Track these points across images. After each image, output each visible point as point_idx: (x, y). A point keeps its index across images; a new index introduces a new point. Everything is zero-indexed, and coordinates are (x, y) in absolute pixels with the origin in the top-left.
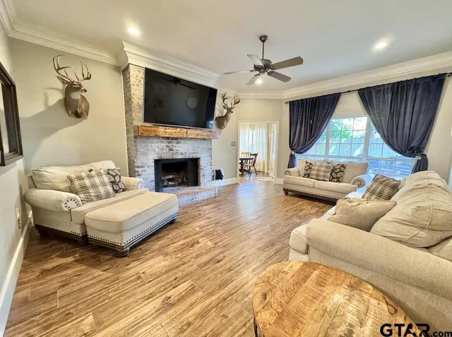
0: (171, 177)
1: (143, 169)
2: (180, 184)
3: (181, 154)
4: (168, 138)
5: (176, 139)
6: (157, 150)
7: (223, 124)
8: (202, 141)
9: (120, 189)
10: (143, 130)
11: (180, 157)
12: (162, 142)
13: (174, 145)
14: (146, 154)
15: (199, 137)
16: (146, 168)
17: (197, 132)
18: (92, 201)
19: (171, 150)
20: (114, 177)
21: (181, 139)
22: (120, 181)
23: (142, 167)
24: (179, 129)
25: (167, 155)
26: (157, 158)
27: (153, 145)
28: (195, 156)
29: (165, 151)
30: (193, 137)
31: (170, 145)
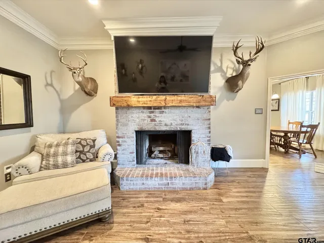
0: (161, 148)
1: (124, 139)
2: (170, 158)
3: (166, 125)
4: (150, 108)
5: (159, 108)
6: (138, 120)
7: (237, 86)
8: (195, 109)
9: (87, 158)
10: (115, 101)
11: (164, 128)
12: (143, 112)
13: (157, 115)
14: (126, 125)
15: (184, 104)
16: (126, 139)
17: (179, 98)
18: (49, 169)
19: (153, 120)
20: (84, 146)
21: (165, 107)
22: (88, 152)
23: (122, 138)
24: (154, 97)
25: (149, 126)
26: (137, 130)
27: (134, 115)
28: (184, 128)
29: (146, 122)
30: (174, 104)
31: (152, 115)
